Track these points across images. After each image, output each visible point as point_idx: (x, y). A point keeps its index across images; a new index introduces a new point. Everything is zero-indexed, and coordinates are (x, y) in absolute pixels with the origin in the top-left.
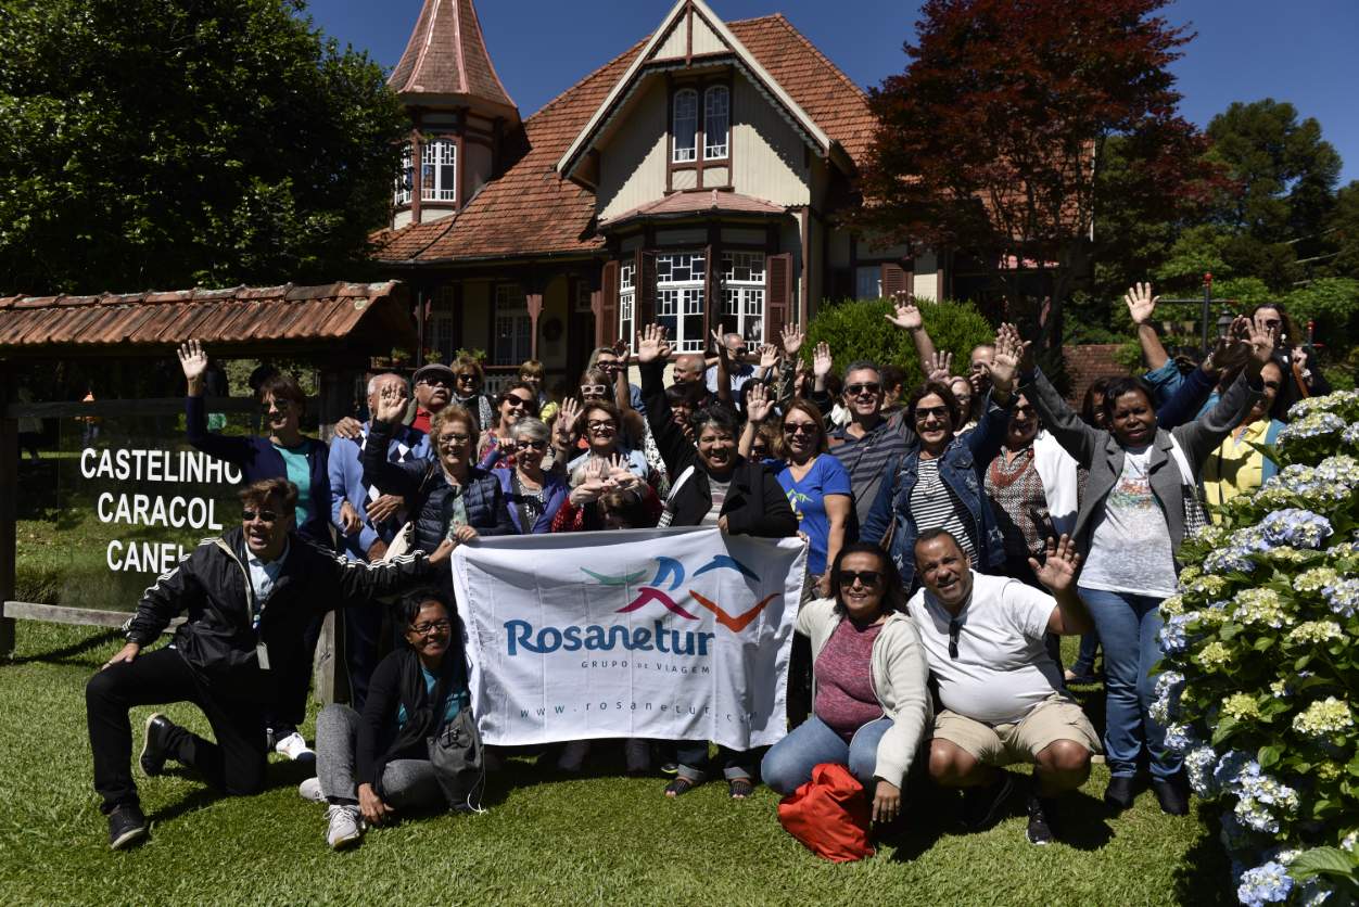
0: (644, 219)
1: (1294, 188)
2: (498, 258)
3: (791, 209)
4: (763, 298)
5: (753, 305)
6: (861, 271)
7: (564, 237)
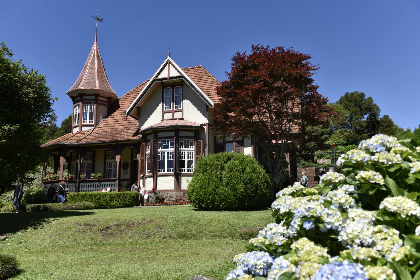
0: (154, 128)
1: (367, 118)
2: (106, 142)
3: (202, 125)
4: (194, 154)
5: (190, 157)
6: (227, 145)
7: (128, 135)
